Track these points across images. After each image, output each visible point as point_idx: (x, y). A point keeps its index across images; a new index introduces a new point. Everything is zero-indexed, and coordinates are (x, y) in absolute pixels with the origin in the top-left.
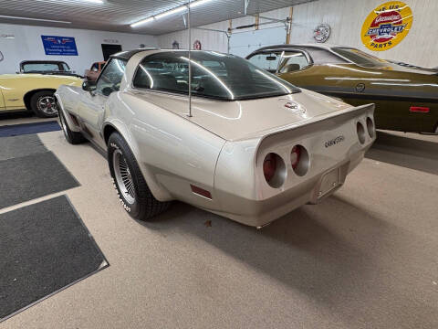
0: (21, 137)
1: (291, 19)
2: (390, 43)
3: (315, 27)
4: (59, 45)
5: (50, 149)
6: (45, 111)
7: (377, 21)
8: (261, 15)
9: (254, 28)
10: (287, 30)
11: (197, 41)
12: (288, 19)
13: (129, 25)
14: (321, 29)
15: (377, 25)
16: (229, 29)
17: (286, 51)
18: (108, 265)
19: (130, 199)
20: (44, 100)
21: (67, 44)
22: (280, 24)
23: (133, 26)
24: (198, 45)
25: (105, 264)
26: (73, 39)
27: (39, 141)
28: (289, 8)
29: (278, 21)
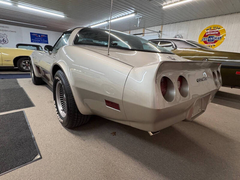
0: (7, 80)
1: (161, 32)
2: (214, 45)
4: (39, 38)
5: (21, 86)
6: (24, 68)
7: (207, 34)
9: (142, 35)
10: (159, 36)
12: (160, 31)
15: (207, 36)
17: (161, 42)
18: (41, 158)
19: (64, 114)
20: (25, 63)
21: (43, 38)
22: (156, 34)
25: (38, 157)
26: (47, 35)
27: (17, 82)
28: (160, 26)
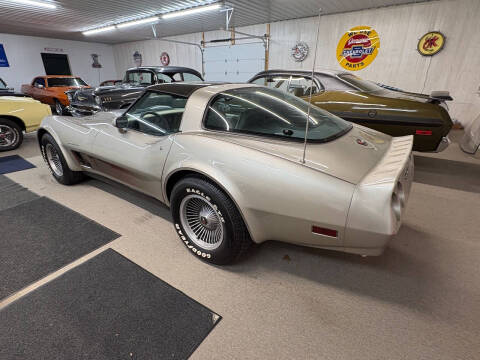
1: (269, 36)
2: (362, 64)
3: (293, 45)
5: (42, 194)
7: (350, 43)
8: (236, 29)
9: (230, 42)
10: (265, 46)
11: (164, 53)
12: (266, 36)
13: (80, 33)
14: (299, 47)
15: (350, 47)
16: (202, 42)
18: (221, 317)
22: (257, 40)
23: (86, 34)
24: (166, 57)
25: (216, 317)
26: (1, 47)
28: (266, 25)
29: (254, 37)
